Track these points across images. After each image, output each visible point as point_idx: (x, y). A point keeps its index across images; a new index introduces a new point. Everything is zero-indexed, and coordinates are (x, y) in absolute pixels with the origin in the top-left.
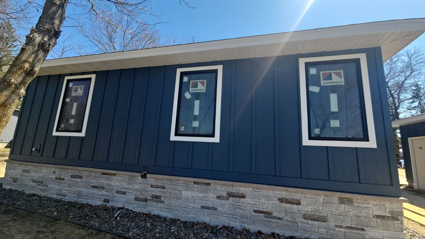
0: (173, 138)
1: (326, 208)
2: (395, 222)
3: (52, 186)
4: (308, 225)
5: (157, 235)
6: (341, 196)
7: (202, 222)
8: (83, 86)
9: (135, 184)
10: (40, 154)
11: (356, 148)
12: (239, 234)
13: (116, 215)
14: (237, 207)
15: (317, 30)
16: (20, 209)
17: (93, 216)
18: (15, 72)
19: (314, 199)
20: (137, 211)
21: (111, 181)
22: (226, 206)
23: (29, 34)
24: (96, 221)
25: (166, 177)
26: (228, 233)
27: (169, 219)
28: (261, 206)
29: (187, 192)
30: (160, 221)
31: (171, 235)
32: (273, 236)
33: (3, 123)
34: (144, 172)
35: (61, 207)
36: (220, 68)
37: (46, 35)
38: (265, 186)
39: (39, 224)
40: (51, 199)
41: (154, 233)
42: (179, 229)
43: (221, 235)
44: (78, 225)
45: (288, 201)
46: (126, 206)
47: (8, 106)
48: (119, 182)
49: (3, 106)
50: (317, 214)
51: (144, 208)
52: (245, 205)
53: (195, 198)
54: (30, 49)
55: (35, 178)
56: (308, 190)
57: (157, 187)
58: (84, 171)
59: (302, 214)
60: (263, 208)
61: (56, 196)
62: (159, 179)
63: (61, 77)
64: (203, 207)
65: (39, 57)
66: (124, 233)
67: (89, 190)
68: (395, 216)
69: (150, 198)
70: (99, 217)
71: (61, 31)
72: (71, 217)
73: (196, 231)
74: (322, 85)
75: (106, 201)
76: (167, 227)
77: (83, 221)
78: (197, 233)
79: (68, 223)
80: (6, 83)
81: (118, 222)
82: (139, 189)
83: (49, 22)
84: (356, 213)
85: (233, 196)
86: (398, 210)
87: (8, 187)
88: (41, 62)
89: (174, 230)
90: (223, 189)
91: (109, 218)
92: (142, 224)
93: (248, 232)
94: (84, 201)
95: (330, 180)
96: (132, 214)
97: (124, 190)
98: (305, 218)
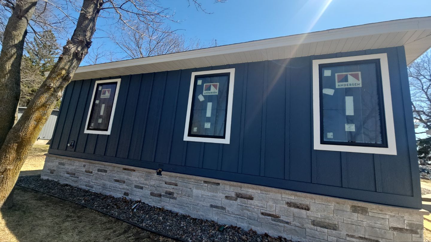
0: (186, 138)
1: (337, 216)
2: (413, 235)
3: (82, 178)
4: (316, 232)
5: (168, 228)
6: (354, 204)
7: (210, 220)
8: (110, 89)
9: (152, 180)
10: (73, 150)
11: (373, 154)
12: (245, 234)
13: (133, 207)
14: (244, 208)
15: (330, 31)
16: (54, 196)
17: (114, 206)
18: (54, 77)
19: (324, 206)
20: (152, 205)
21: (131, 176)
22: (234, 206)
23: (66, 45)
24: (116, 211)
25: (179, 175)
26: (234, 232)
27: (180, 215)
28: (268, 209)
29: (198, 190)
30: (172, 216)
31: (180, 229)
32: (279, 240)
33: (43, 121)
34: (160, 169)
35: (88, 197)
36: (232, 72)
37: (79, 45)
38: (274, 189)
39: (68, 210)
40: (81, 189)
41: (165, 225)
42: (188, 224)
43: (227, 234)
44: (101, 212)
45: (296, 206)
46: (142, 200)
47: (48, 106)
48: (138, 178)
49: (44, 106)
50: (327, 221)
51: (159, 203)
52: (253, 207)
53: (204, 196)
54: (66, 58)
55: (69, 170)
56: (318, 196)
57: (170, 184)
58: (109, 166)
59: (310, 220)
60: (270, 210)
61: (85, 187)
62: (172, 176)
63: (92, 81)
64: (212, 206)
65: (74, 64)
66: (139, 223)
67: (112, 183)
68: (414, 229)
69: (164, 194)
70: (119, 208)
71: (91, 42)
72: (95, 205)
73: (204, 228)
74: (337, 87)
75: (126, 194)
76: (177, 222)
77: (105, 210)
78: (205, 230)
79: (93, 210)
80: (46, 87)
81: (134, 214)
82: (155, 184)
83: (82, 34)
84: (371, 224)
85: (242, 197)
86: (418, 223)
87: (45, 178)
88: (75, 69)
89: (183, 225)
90: (232, 190)
91: (127, 209)
92: (155, 217)
93: (254, 233)
94: (108, 193)
95: (342, 187)
96: (147, 208)
97: (141, 185)
98: (314, 225)
